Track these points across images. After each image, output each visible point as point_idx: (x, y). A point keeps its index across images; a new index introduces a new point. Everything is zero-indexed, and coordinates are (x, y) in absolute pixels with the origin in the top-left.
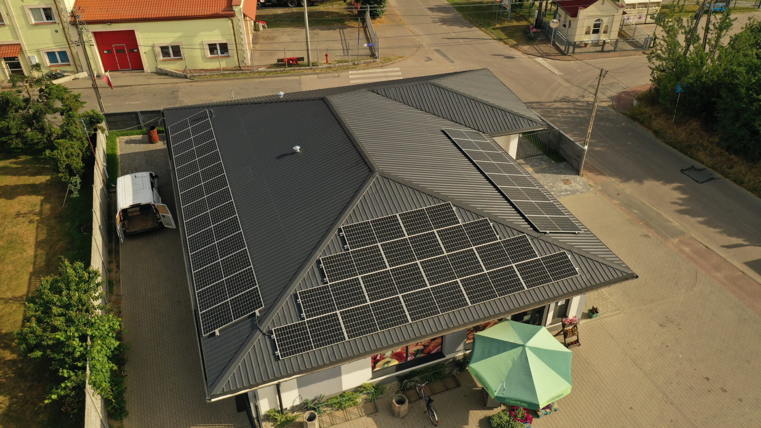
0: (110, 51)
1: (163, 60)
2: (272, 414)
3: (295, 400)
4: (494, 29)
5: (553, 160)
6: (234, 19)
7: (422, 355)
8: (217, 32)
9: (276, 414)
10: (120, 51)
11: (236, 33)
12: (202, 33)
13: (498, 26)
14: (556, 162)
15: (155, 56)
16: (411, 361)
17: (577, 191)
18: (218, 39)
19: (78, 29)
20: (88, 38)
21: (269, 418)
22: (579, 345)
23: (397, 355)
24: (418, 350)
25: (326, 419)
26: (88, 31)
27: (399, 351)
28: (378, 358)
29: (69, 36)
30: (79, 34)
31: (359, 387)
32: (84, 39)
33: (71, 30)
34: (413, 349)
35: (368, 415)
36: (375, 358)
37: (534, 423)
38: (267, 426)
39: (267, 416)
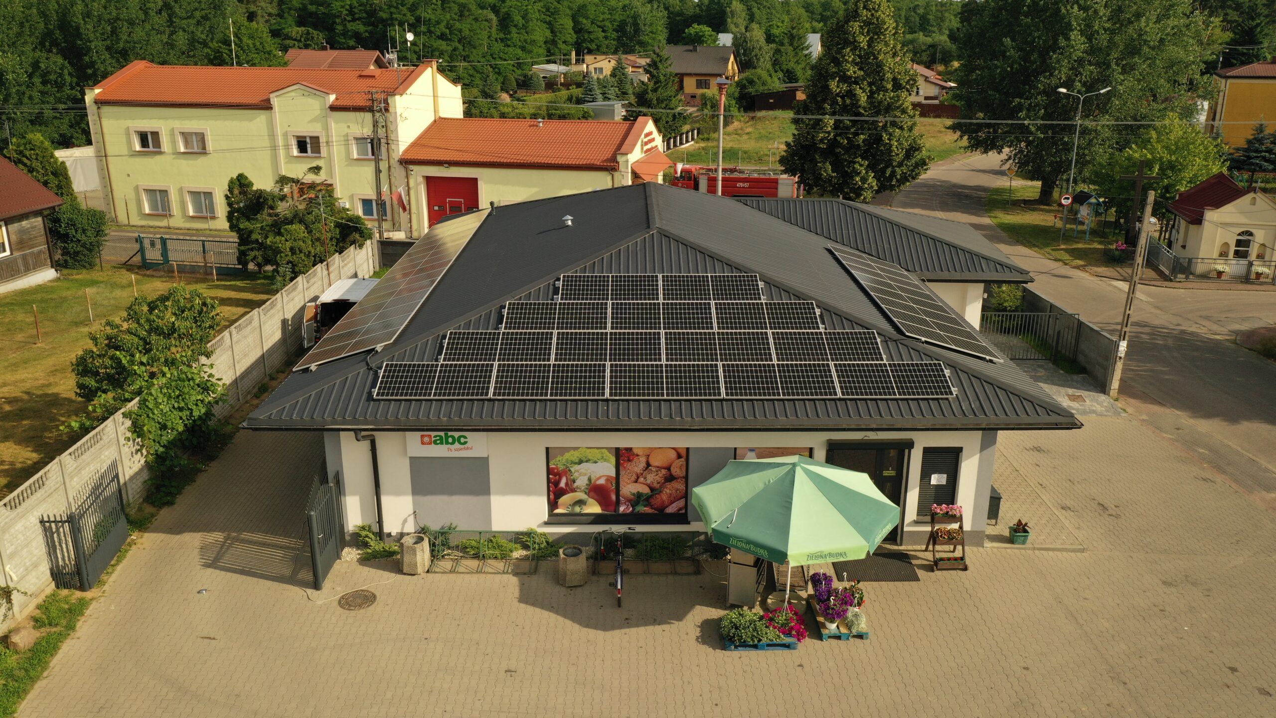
0: (442, 207)
2: (364, 533)
3: (405, 521)
4: (1053, 250)
5: (1062, 369)
6: (616, 174)
7: (647, 510)
9: (371, 535)
10: (455, 208)
13: (1063, 247)
14: (1067, 372)
16: (624, 515)
17: (1094, 412)
19: (407, 170)
20: (417, 185)
21: (358, 540)
22: (965, 569)
23: (597, 491)
24: (639, 495)
25: (446, 564)
26: (419, 173)
27: (602, 481)
28: (562, 484)
29: (393, 179)
30: (407, 177)
31: (522, 533)
32: (412, 184)
33: (398, 172)
34: (629, 489)
35: (516, 574)
36: (557, 483)
37: (809, 644)
38: (350, 555)
39: (356, 535)
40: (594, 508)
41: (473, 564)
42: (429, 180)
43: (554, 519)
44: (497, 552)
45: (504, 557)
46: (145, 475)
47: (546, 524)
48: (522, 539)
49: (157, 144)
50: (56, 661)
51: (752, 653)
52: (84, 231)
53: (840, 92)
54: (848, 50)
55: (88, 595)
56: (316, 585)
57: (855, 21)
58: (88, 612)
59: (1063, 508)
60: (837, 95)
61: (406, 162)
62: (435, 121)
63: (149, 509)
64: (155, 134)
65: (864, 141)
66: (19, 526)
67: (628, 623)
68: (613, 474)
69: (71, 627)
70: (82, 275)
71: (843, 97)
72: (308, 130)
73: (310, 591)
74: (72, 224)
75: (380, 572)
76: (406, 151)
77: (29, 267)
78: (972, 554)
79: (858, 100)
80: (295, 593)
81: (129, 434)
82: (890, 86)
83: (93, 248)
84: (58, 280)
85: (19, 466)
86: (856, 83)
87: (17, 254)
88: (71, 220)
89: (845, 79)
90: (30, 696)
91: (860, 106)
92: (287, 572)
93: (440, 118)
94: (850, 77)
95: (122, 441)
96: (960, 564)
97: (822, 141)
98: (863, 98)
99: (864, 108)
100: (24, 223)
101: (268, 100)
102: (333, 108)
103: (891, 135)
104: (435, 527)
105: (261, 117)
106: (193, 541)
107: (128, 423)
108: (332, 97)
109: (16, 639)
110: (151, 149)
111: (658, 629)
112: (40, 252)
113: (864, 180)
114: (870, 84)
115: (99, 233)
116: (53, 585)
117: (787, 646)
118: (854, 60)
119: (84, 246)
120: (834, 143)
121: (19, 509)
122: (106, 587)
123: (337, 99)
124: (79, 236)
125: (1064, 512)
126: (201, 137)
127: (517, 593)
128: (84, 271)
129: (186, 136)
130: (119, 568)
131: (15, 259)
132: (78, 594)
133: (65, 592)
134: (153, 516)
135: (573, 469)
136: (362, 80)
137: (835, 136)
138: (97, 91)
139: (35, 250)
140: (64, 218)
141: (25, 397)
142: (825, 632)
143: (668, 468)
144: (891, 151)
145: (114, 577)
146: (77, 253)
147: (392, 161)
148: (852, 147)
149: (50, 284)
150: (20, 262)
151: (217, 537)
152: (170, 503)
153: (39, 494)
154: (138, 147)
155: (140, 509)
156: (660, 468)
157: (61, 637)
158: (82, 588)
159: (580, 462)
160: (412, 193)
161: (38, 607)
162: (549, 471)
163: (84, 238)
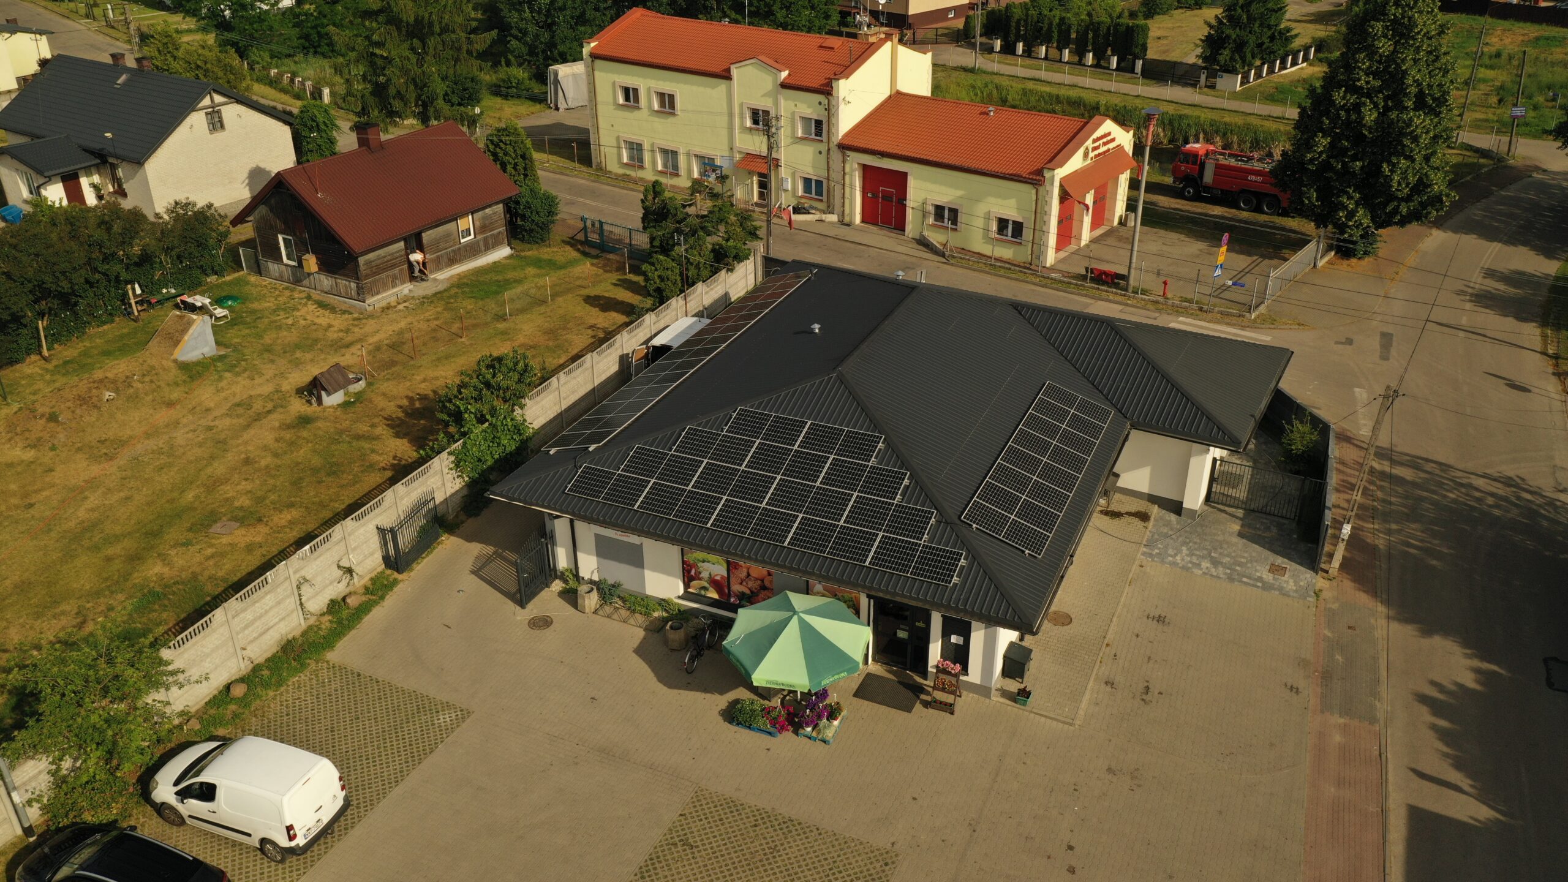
0: (875, 195)
1: (933, 225)
2: (566, 573)
3: (593, 572)
5: (1300, 534)
6: (1041, 189)
8: (1012, 202)
9: (570, 576)
10: (887, 197)
11: (1039, 210)
12: (992, 200)
15: (924, 216)
16: (733, 605)
17: (1280, 589)
18: (1011, 213)
19: (844, 155)
20: (852, 170)
21: (562, 577)
22: (952, 713)
23: (715, 584)
24: (743, 594)
25: (608, 609)
26: (855, 160)
27: (718, 578)
28: (693, 572)
29: (831, 162)
30: (844, 162)
31: (664, 600)
32: (847, 169)
33: (836, 155)
34: (736, 588)
35: (646, 629)
36: (689, 572)
37: (788, 736)
38: (557, 586)
39: (562, 573)
40: (713, 595)
41: (624, 613)
42: (866, 169)
43: (687, 596)
44: (643, 610)
45: (647, 614)
46: (465, 492)
47: (679, 597)
48: (663, 603)
49: (637, 100)
50: (367, 619)
51: (747, 731)
52: (538, 213)
53: (1345, 105)
54: (1362, 56)
55: (400, 577)
56: (523, 606)
57: (1378, 20)
58: (395, 589)
59: (1106, 683)
60: (1342, 107)
61: (844, 147)
62: (890, 96)
63: (462, 517)
64: (636, 91)
65: (1362, 168)
66: (361, 531)
67: (688, 687)
68: (725, 575)
69: (382, 598)
70: (532, 252)
71: (1348, 111)
72: (764, 103)
73: (518, 608)
74: (528, 206)
75: (567, 605)
76: (847, 135)
77: (489, 245)
78: (965, 702)
79: (1363, 118)
80: (511, 606)
81: (452, 466)
82: (1410, 104)
83: (545, 227)
84: (510, 257)
85: (403, 462)
86: (1369, 96)
87: (479, 237)
88: (527, 202)
89: (1353, 89)
90: (345, 639)
91: (1365, 125)
92: (514, 589)
93: (898, 93)
94: (1361, 88)
95: (446, 470)
96: (949, 708)
97: (1312, 160)
98: (1370, 116)
99: (1370, 129)
100: (487, 211)
101: (728, 70)
102: (784, 86)
103: (1394, 165)
104: (611, 581)
105: (722, 86)
106: (476, 549)
107: (452, 458)
108: (784, 74)
109: (348, 600)
110: (632, 103)
111: (703, 695)
112: (499, 233)
113: (1351, 215)
114: (1386, 99)
115: (551, 213)
116: (383, 566)
117: (770, 733)
118: (1370, 67)
119: (537, 224)
120: (1326, 166)
121: (362, 521)
122: (412, 574)
123: (789, 75)
124: (533, 217)
125: (1103, 686)
126: (672, 97)
127: (635, 646)
128: (535, 247)
129: (661, 95)
130: (425, 561)
131: (478, 242)
132: (396, 575)
133: (389, 572)
134: (462, 522)
135: (700, 564)
136: (822, 52)
137: (1329, 157)
138: (593, 45)
139: (495, 232)
140: (523, 201)
141: (431, 395)
142: (801, 731)
143: (762, 580)
144: (1392, 186)
145: (420, 566)
146: (531, 230)
147: (831, 145)
148: (1346, 171)
149: (504, 262)
150: (481, 243)
151: (490, 549)
152: (477, 515)
153: (377, 511)
154: (621, 101)
155: (457, 516)
156: (756, 579)
157: (375, 603)
158: (399, 571)
159: (704, 561)
160: (847, 178)
161: (372, 579)
162: (684, 562)
163: (537, 218)
